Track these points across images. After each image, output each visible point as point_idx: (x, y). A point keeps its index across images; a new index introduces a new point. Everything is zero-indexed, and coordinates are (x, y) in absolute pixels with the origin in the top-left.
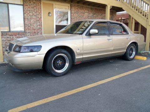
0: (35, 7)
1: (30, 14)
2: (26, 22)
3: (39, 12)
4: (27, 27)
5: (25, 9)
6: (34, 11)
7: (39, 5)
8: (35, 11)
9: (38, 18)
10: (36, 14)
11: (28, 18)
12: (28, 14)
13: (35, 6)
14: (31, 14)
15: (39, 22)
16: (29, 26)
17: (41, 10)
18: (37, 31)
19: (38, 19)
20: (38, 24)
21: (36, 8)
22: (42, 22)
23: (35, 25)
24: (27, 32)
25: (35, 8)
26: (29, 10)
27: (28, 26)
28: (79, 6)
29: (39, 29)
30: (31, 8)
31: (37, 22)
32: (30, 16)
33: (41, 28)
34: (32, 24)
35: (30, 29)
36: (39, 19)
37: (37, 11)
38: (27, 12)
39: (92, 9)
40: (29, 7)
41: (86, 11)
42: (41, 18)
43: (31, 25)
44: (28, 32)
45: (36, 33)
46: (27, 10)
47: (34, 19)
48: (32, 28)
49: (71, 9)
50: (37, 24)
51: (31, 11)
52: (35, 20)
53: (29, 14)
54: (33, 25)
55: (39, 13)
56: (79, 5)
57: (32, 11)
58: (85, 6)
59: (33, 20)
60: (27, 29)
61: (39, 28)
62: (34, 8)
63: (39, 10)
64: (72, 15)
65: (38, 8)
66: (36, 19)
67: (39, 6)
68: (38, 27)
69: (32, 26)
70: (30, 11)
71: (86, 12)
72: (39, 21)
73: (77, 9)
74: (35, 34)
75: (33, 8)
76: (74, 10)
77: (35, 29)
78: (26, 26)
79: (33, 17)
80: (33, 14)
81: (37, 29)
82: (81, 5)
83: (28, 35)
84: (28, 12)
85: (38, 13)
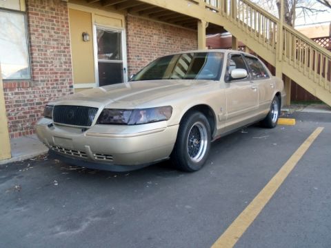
0: (55, 20)
1: (44, 34)
2: (35, 54)
3: (64, 31)
4: (39, 67)
5: (33, 22)
6: (53, 29)
7: (62, 15)
8: (55, 27)
9: (62, 44)
10: (58, 37)
11: (40, 46)
12: (39, 35)
13: (55, 18)
14: (46, 35)
15: (65, 56)
16: (44, 66)
17: (68, 27)
18: (60, 77)
19: (62, 49)
20: (63, 59)
21: (58, 22)
22: (70, 56)
23: (56, 62)
24: (38, 81)
25: (55, 22)
26: (41, 25)
27: (41, 66)
28: (141, 20)
29: (65, 73)
30: (46, 20)
31: (60, 55)
32: (44, 39)
33: (68, 70)
34: (49, 61)
35: (45, 74)
36: (65, 48)
37: (58, 29)
38: (37, 31)
39: (164, 27)
40: (41, 19)
41: (154, 32)
42: (68, 45)
43: (47, 62)
44: (42, 81)
45: (60, 82)
46: (37, 26)
47: (54, 48)
48: (51, 70)
49: (127, 27)
50: (60, 59)
51: (46, 29)
52: (55, 50)
53: (42, 36)
54: (52, 62)
55: (65, 34)
56: (142, 18)
57: (48, 28)
58: (152, 20)
59: (51, 50)
60: (37, 73)
61: (65, 69)
62: (53, 21)
63: (63, 26)
64: (130, 39)
65: (62, 22)
66: (57, 48)
67: (63, 18)
68: (64, 67)
69: (49, 65)
70: (44, 27)
71: (155, 34)
72: (64, 52)
73: (139, 26)
74: (57, 84)
75: (50, 20)
76: (133, 28)
77: (56, 73)
78: (37, 66)
79: (52, 42)
80: (51, 36)
81: (61, 73)
82: (144, 18)
83: (40, 87)
84: (40, 30)
85: (60, 35)
